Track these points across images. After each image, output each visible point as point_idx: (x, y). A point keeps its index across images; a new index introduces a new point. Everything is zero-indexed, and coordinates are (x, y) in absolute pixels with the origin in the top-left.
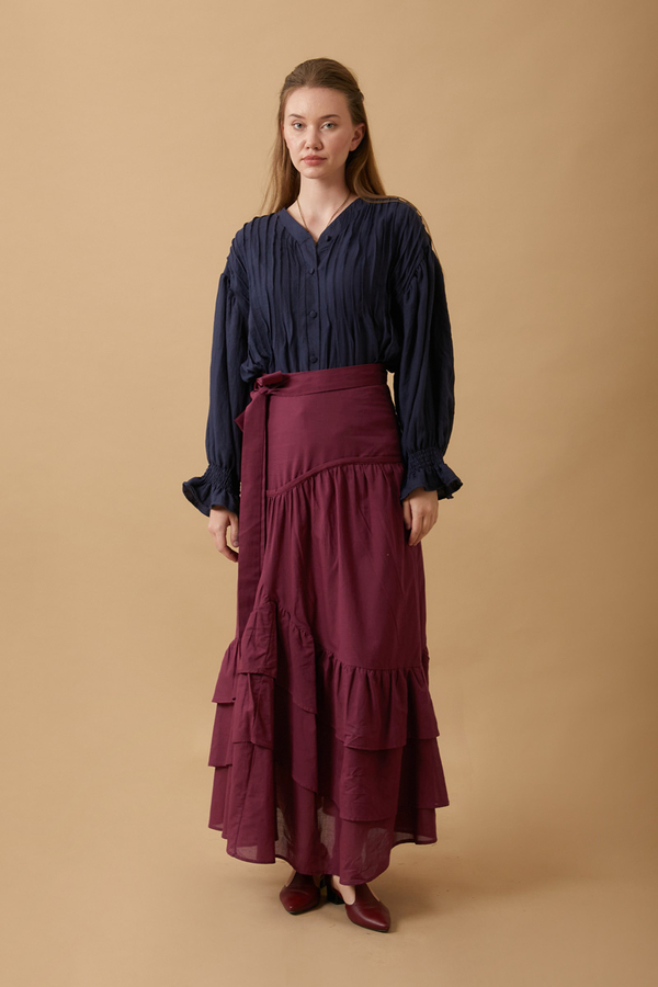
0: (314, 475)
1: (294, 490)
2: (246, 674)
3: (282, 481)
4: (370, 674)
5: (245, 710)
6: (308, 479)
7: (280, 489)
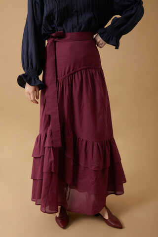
0: (75, 73)
1: (67, 78)
2: (50, 147)
3: (61, 75)
4: (99, 144)
5: (50, 160)
6: (72, 74)
7: (61, 78)
